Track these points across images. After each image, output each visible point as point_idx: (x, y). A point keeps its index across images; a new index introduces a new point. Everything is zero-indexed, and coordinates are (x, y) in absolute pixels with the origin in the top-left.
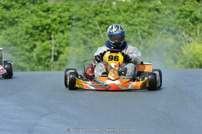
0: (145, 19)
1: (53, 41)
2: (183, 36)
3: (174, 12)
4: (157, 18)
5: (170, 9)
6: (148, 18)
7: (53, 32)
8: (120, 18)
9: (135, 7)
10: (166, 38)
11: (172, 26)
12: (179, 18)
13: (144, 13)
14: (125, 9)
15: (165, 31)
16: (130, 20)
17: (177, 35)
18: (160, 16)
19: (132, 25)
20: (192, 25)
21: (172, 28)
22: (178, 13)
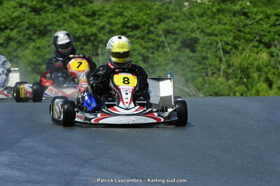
0: (227, 27)
4: (245, 25)
5: (262, 12)
8: (194, 25)
9: (214, 10)
10: (257, 53)
11: (265, 36)
12: (274, 25)
13: (226, 18)
14: (201, 13)
16: (207, 28)
19: (210, 35)
21: (266, 39)
22: (273, 18)
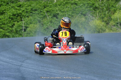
1: (23, 22)
2: (89, 17)
3: (84, 5)
6: (71, 8)
7: (23, 17)
15: (80, 14)
17: (87, 16)
18: (77, 7)
20: (94, 11)
